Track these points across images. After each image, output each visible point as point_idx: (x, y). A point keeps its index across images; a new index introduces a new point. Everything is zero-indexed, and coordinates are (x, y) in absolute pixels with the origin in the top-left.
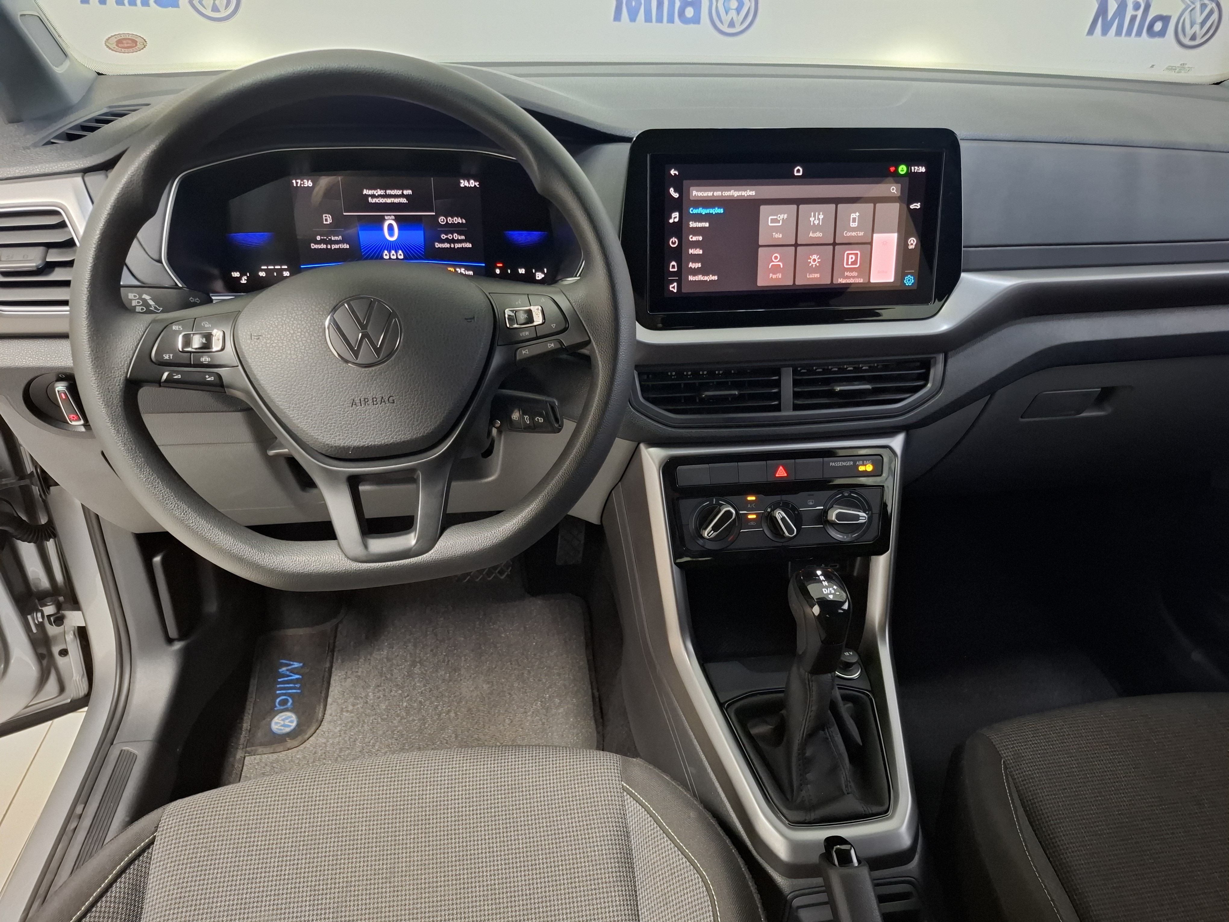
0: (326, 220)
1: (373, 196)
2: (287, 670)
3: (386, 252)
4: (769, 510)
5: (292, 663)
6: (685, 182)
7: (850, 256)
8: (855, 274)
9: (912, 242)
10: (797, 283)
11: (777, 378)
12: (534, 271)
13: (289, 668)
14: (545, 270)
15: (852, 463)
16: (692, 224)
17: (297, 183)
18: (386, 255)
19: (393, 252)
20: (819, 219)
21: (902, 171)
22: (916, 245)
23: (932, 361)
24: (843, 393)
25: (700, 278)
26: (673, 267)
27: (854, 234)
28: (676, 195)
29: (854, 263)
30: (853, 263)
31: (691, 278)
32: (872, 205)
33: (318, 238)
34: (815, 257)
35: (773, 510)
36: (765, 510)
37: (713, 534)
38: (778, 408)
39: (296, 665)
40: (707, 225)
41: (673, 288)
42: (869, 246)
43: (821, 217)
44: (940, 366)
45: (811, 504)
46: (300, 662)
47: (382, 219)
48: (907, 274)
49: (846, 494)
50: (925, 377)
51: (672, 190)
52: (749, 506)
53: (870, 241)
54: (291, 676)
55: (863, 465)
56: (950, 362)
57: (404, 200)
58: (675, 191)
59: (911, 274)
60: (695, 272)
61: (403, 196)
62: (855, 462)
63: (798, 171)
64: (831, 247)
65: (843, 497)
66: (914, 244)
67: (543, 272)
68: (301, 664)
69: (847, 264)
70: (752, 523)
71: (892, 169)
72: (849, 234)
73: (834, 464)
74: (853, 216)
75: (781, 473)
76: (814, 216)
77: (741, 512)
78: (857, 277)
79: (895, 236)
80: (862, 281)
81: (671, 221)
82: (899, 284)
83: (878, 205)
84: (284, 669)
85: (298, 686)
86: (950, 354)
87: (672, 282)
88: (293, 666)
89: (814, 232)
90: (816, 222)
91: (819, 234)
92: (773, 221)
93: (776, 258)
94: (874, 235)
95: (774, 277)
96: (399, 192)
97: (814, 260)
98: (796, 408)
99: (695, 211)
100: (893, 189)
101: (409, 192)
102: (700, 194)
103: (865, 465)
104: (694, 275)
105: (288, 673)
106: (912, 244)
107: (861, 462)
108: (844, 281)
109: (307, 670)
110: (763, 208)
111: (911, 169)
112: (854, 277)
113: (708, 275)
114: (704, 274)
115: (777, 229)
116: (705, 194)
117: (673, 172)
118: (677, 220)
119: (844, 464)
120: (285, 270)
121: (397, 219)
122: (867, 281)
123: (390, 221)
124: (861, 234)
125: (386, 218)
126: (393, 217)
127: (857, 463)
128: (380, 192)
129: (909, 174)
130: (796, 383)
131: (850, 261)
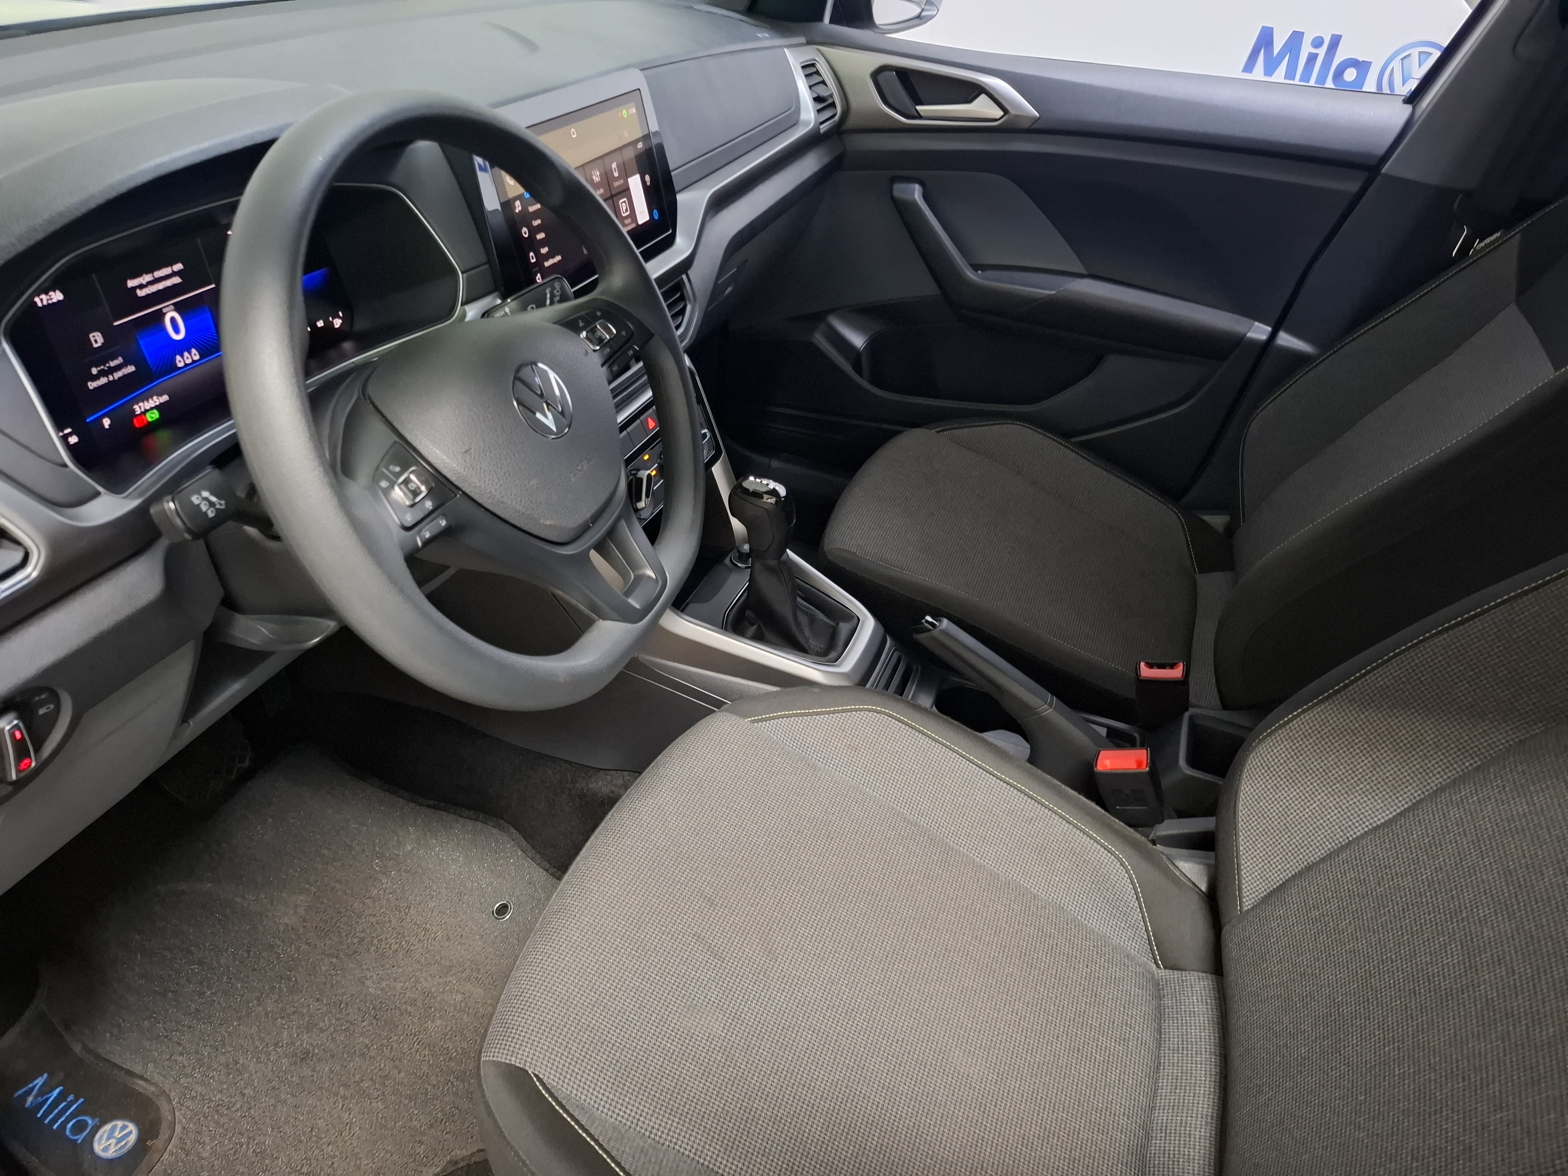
0: (96, 341)
1: (141, 287)
2: (36, 1096)
3: (178, 358)
5: (31, 1085)
12: (331, 319)
13: (34, 1092)
14: (341, 314)
17: (42, 300)
18: (180, 362)
19: (186, 354)
33: (94, 371)
39: (39, 1081)
46: (42, 1075)
47: (160, 314)
50: (683, 298)
54: (48, 1099)
57: (177, 280)
61: (174, 274)
67: (339, 317)
68: (45, 1076)
81: (517, 211)
84: (30, 1099)
85: (71, 1098)
88: (38, 1087)
96: (167, 271)
101: (178, 267)
105: (40, 1099)
109: (61, 1075)
120: (70, 434)
121: (178, 307)
123: (171, 314)
125: (164, 311)
126: (172, 307)
128: (147, 278)
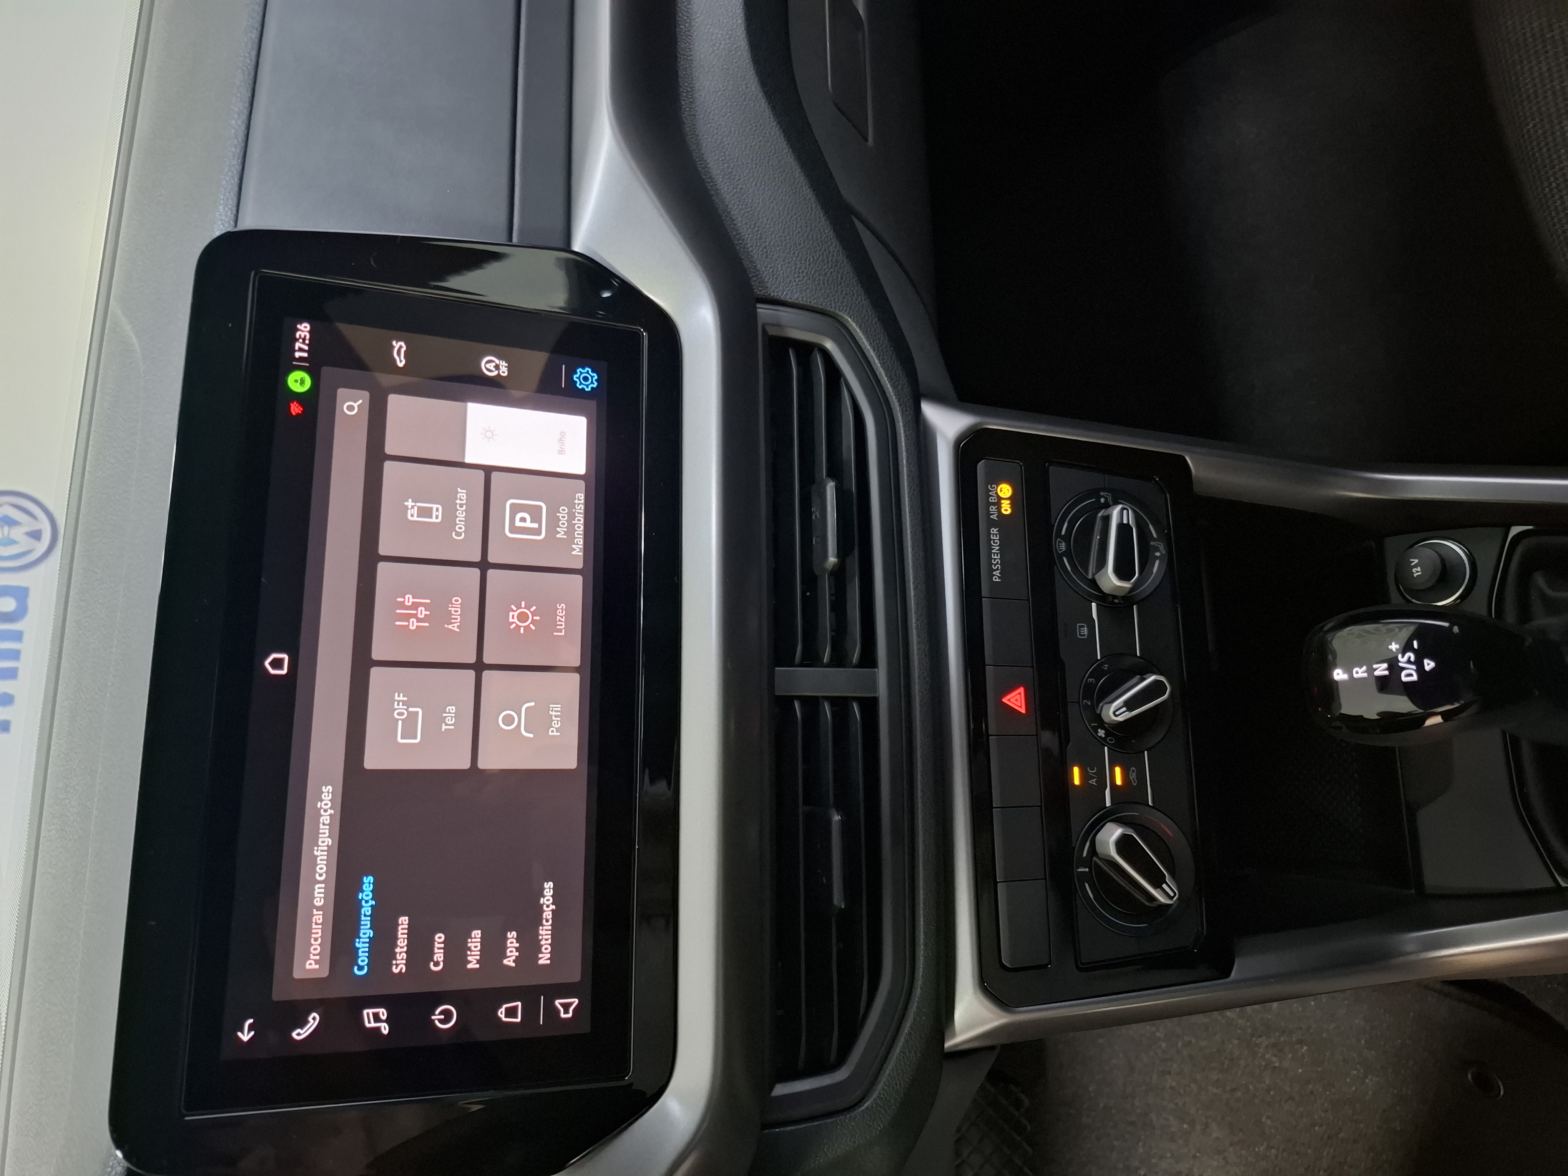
4: (1101, 733)
6: (277, 995)
7: (518, 524)
8: (563, 513)
9: (491, 366)
10: (577, 663)
11: (797, 705)
15: (994, 531)
16: (399, 966)
20: (415, 606)
21: (302, 382)
22: (500, 358)
23: (772, 332)
24: (843, 551)
25: (545, 933)
26: (511, 1012)
27: (461, 515)
28: (314, 1020)
29: (536, 516)
30: (536, 518)
31: (544, 959)
32: (388, 465)
34: (513, 617)
35: (1101, 723)
36: (1102, 742)
37: (1170, 886)
38: (870, 705)
40: (404, 920)
41: (566, 1007)
42: (495, 475)
43: (409, 600)
44: (785, 315)
45: (1085, 631)
48: (571, 383)
49: (1063, 546)
50: (805, 350)
51: (300, 1034)
52: (1093, 782)
53: (481, 474)
55: (998, 504)
56: (775, 292)
58: (303, 1023)
59: (571, 372)
60: (530, 946)
62: (992, 524)
63: (277, 664)
64: (491, 573)
65: (1067, 553)
66: (497, 361)
69: (538, 532)
70: (1133, 776)
71: (295, 409)
72: (460, 526)
73: (997, 573)
74: (413, 515)
75: (1016, 700)
76: (407, 617)
77: (1108, 804)
78: (571, 506)
79: (473, 408)
80: (581, 496)
81: (385, 1029)
82: (593, 404)
83: (389, 450)
86: (759, 292)
87: (552, 1012)
89: (449, 619)
90: (422, 612)
91: (456, 607)
92: (409, 732)
93: (508, 720)
94: (468, 460)
95: (556, 725)
97: (522, 617)
98: (868, 660)
99: (363, 959)
100: (351, 408)
102: (316, 948)
103: (1000, 499)
104: (538, 949)
106: (497, 367)
107: (993, 509)
108: (580, 541)
110: (372, 761)
111: (301, 359)
112: (571, 516)
113: (540, 910)
114: (538, 921)
115: (434, 719)
116: (317, 931)
117: (245, 1036)
118: (383, 1013)
119: (996, 549)
122: (582, 484)
124: (462, 494)
127: (994, 517)
129: (313, 367)
130: (811, 659)
131: (528, 524)
